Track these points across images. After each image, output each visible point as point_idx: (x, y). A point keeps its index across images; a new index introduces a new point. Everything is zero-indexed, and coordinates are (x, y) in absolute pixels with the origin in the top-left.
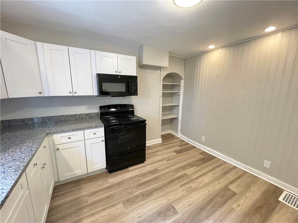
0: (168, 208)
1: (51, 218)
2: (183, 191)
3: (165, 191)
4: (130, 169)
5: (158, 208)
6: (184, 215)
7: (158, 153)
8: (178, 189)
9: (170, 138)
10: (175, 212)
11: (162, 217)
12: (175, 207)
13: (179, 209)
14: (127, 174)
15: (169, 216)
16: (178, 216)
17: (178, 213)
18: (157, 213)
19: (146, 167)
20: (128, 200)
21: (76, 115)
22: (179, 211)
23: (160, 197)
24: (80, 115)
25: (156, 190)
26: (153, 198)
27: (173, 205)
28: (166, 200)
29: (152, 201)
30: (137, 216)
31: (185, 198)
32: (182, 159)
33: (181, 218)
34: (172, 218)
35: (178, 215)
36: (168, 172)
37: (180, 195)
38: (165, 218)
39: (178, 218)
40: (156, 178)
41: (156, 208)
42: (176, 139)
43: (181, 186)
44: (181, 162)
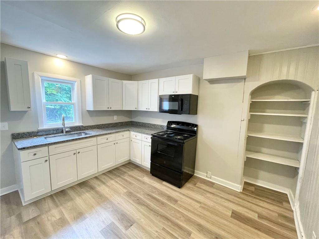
0: (130, 221)
1: (113, 171)
2: (157, 232)
3: (150, 214)
4: (164, 183)
5: (128, 213)
6: (126, 235)
7: (208, 195)
8: (157, 227)
9: (271, 199)
10: (127, 228)
11: (121, 218)
12: (132, 226)
13: (131, 231)
14: (156, 183)
15: (122, 223)
16: (123, 230)
17: (126, 230)
18: (124, 213)
19: (174, 192)
20: (131, 193)
21: (155, 125)
22: (129, 230)
23: (141, 212)
24: (157, 125)
25: (147, 207)
26: (138, 207)
27: (134, 225)
28: (138, 217)
29: (134, 207)
30: (119, 202)
31: (147, 235)
32: (225, 225)
33: (122, 233)
34: (121, 225)
35: (125, 230)
36: (179, 212)
37: (150, 229)
38: (120, 220)
39: (121, 231)
40: (163, 204)
41: (128, 211)
42: (282, 208)
43: (164, 229)
44: (213, 224)
